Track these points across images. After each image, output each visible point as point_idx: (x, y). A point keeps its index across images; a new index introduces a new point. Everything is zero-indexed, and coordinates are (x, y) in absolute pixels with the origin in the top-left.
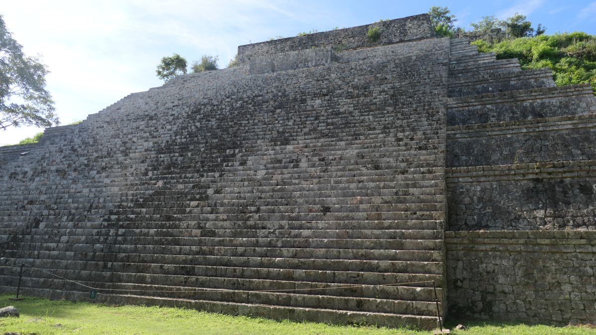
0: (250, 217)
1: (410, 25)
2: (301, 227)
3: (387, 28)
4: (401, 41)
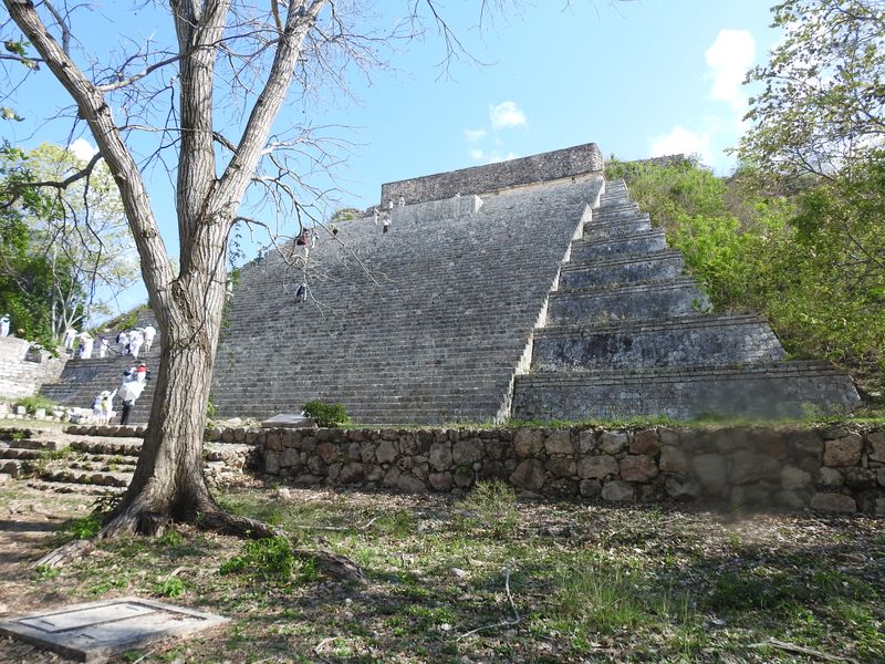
1: (574, 157)
3: (548, 160)
4: (564, 176)
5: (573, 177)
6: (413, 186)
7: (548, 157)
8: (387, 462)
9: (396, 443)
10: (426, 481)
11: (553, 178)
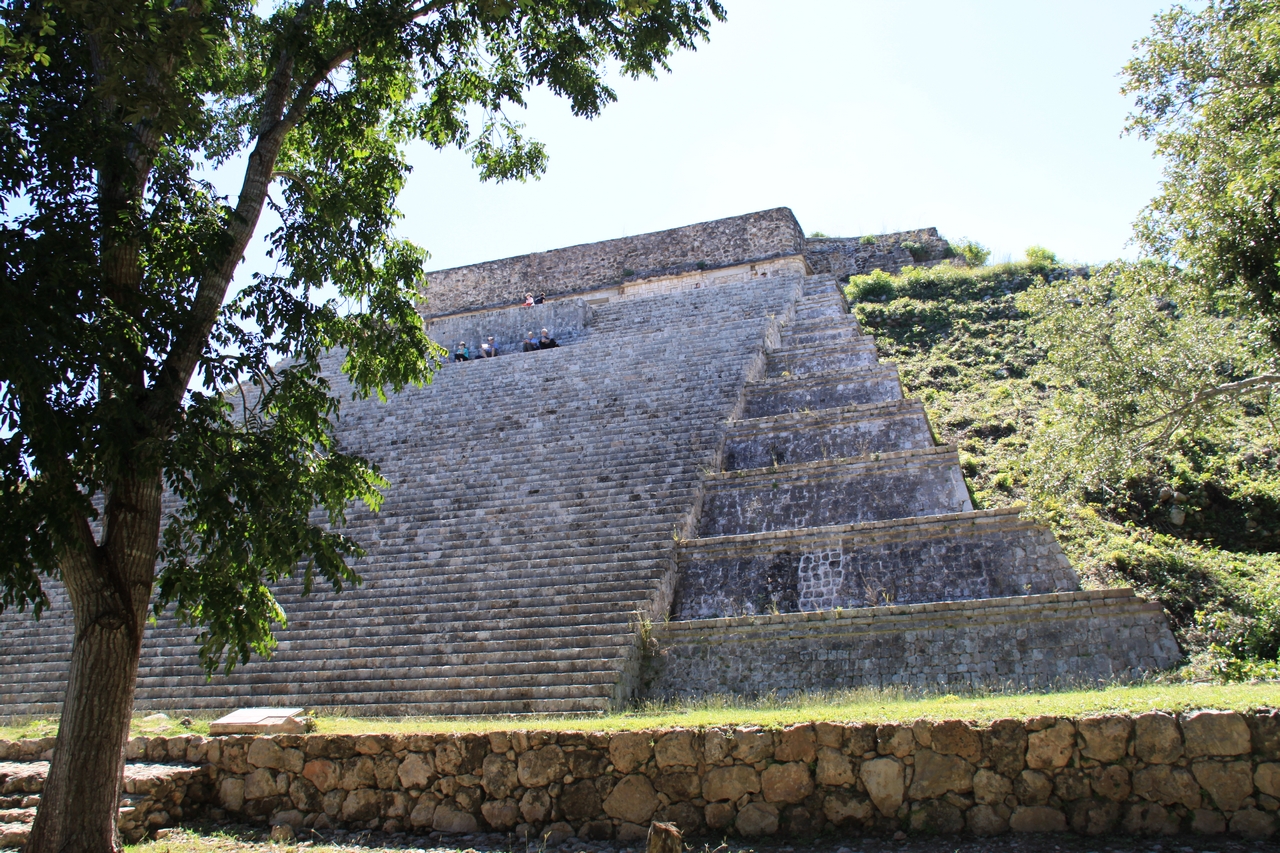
0: (416, 618)
1: (754, 230)
2: (477, 628)
3: (710, 234)
4: (738, 263)
5: (753, 262)
6: (472, 278)
7: (708, 229)
8: (416, 787)
9: (429, 756)
10: (478, 813)
11: (718, 266)
